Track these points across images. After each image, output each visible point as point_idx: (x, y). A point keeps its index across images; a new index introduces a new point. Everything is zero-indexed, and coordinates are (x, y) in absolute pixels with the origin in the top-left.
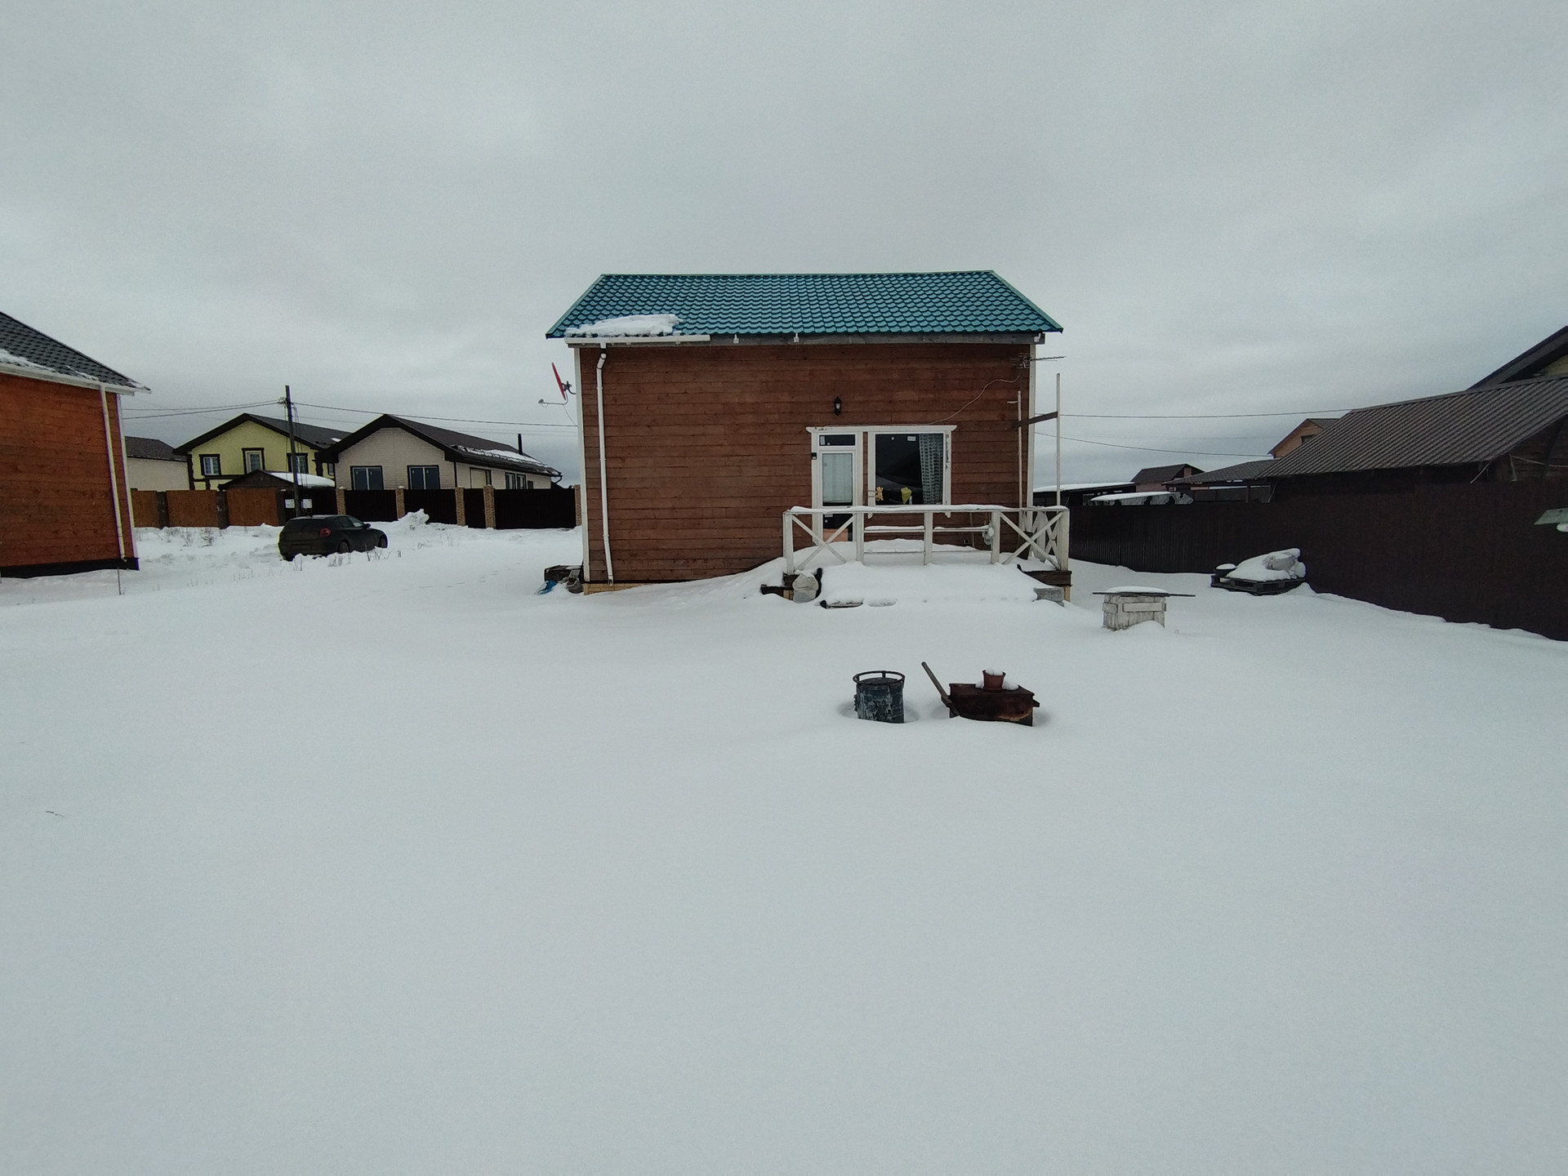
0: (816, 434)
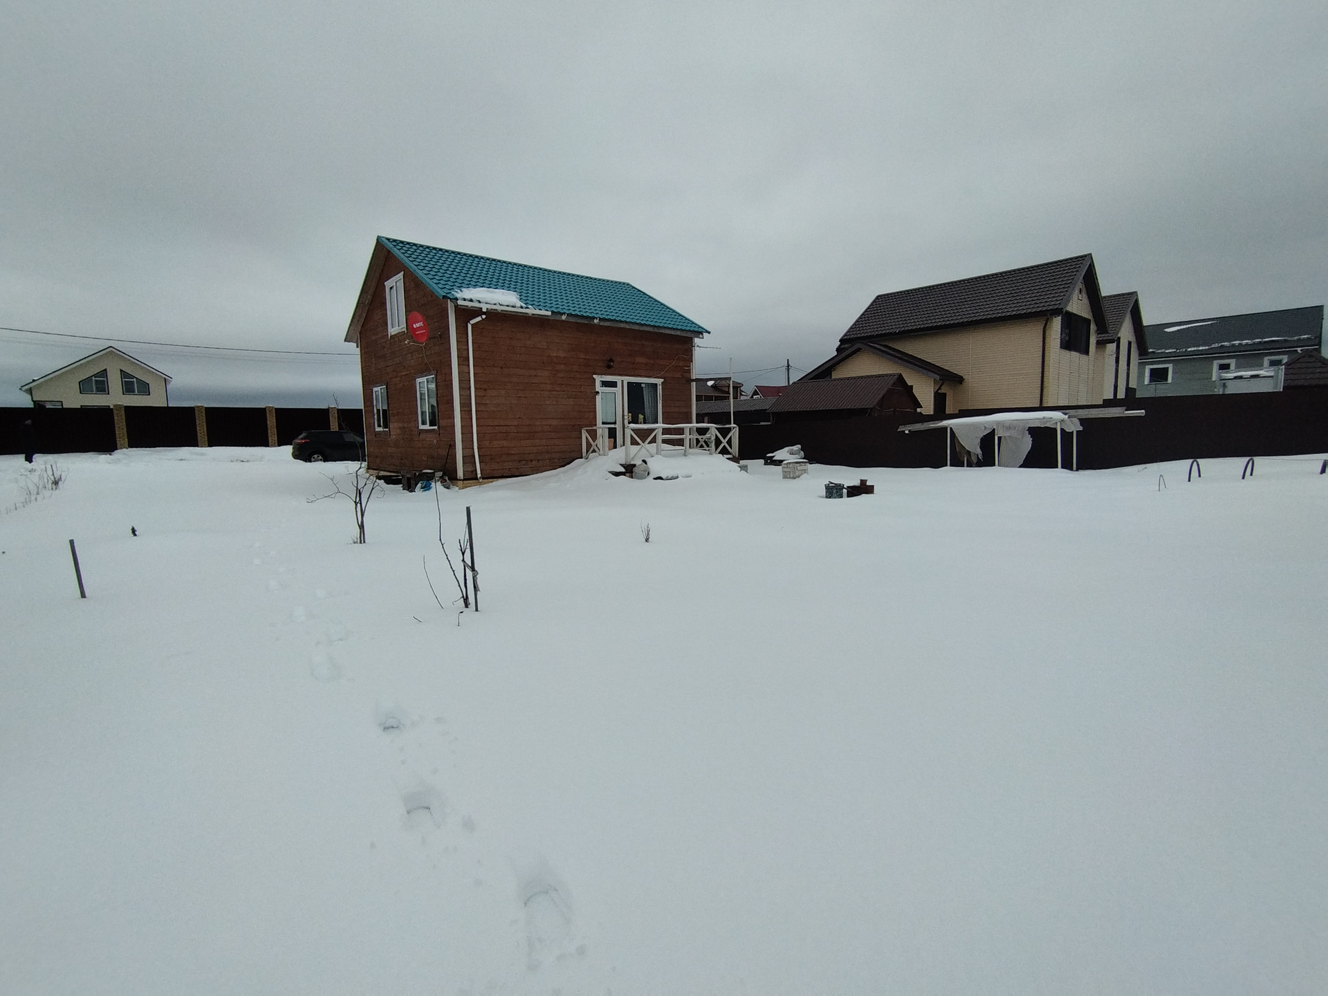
0: (598, 379)
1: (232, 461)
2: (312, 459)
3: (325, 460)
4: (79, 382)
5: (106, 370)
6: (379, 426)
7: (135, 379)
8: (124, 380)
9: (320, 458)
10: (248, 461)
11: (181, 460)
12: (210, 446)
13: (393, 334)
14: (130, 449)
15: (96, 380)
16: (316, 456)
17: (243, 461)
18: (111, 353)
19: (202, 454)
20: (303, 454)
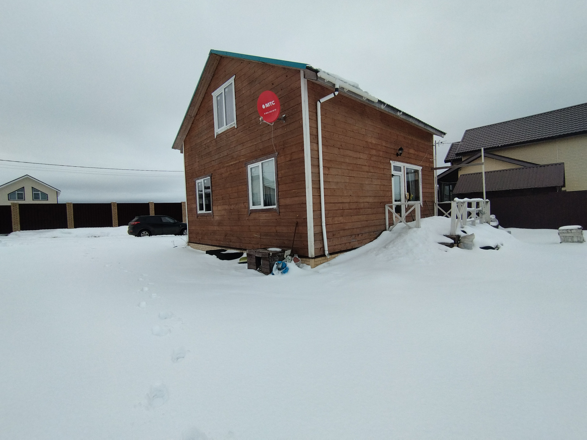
0: (393, 163)
1: (88, 237)
2: (142, 235)
3: (150, 235)
4: (8, 194)
5: (24, 187)
6: (201, 209)
7: (40, 192)
8: (33, 192)
9: (147, 233)
10: (99, 237)
11: (54, 237)
12: (75, 227)
13: (220, 133)
14: (21, 231)
15: (18, 193)
16: (144, 232)
17: (96, 237)
18: (27, 178)
19: (70, 233)
20: (136, 232)
